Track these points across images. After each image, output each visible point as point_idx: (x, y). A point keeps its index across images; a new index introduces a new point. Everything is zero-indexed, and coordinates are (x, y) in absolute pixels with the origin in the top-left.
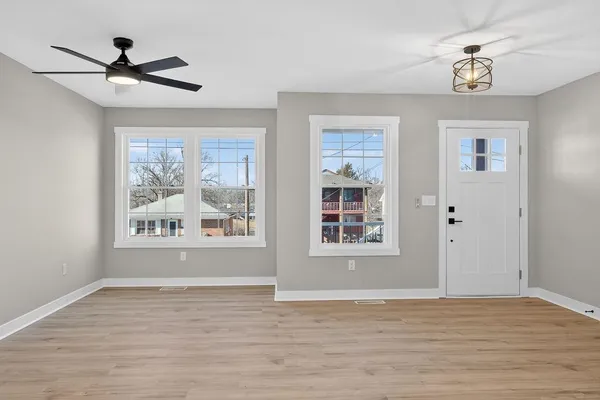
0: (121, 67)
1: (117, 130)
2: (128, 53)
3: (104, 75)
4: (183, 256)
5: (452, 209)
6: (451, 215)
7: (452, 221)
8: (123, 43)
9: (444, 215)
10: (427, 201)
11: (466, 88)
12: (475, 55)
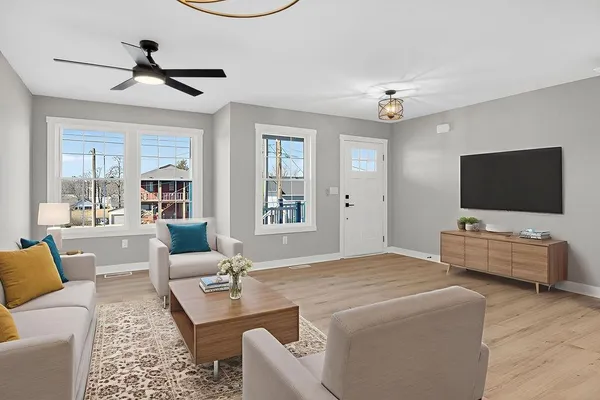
0: (145, 68)
1: (50, 120)
2: (153, 55)
3: (132, 73)
4: (125, 243)
5: (347, 197)
6: (347, 201)
7: (347, 205)
8: (149, 46)
9: (343, 201)
10: (333, 191)
11: (387, 117)
12: (393, 96)
